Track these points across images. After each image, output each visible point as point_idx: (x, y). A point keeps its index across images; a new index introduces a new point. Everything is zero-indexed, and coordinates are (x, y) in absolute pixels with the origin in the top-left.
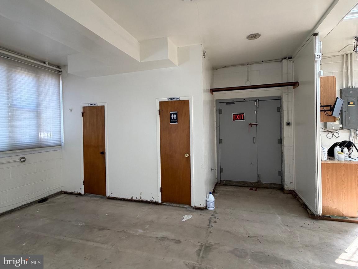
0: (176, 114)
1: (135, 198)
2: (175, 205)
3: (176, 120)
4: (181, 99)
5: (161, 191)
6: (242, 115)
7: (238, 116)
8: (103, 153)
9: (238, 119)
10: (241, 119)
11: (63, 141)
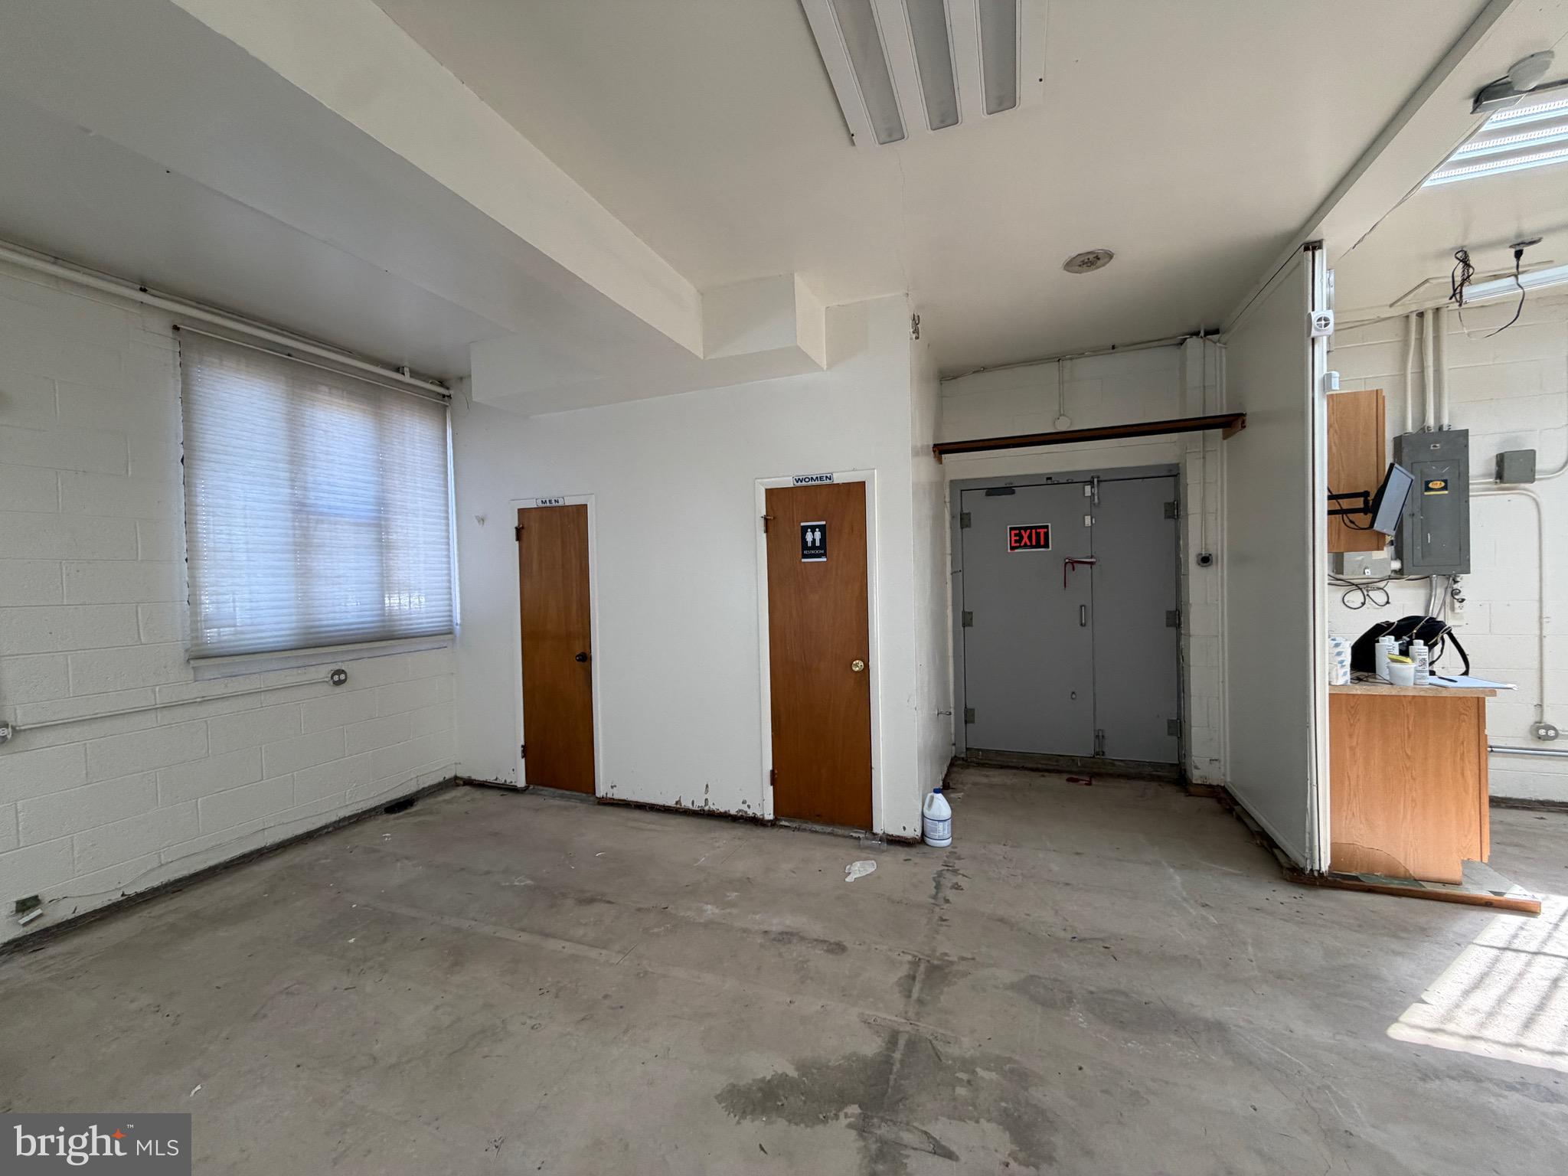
0: (822, 529)
1: (686, 804)
2: (818, 828)
3: (822, 549)
4: (839, 478)
5: (773, 782)
6: (1042, 531)
7: (1025, 536)
8: (585, 658)
9: (1025, 546)
10: (1038, 546)
11: (457, 619)
